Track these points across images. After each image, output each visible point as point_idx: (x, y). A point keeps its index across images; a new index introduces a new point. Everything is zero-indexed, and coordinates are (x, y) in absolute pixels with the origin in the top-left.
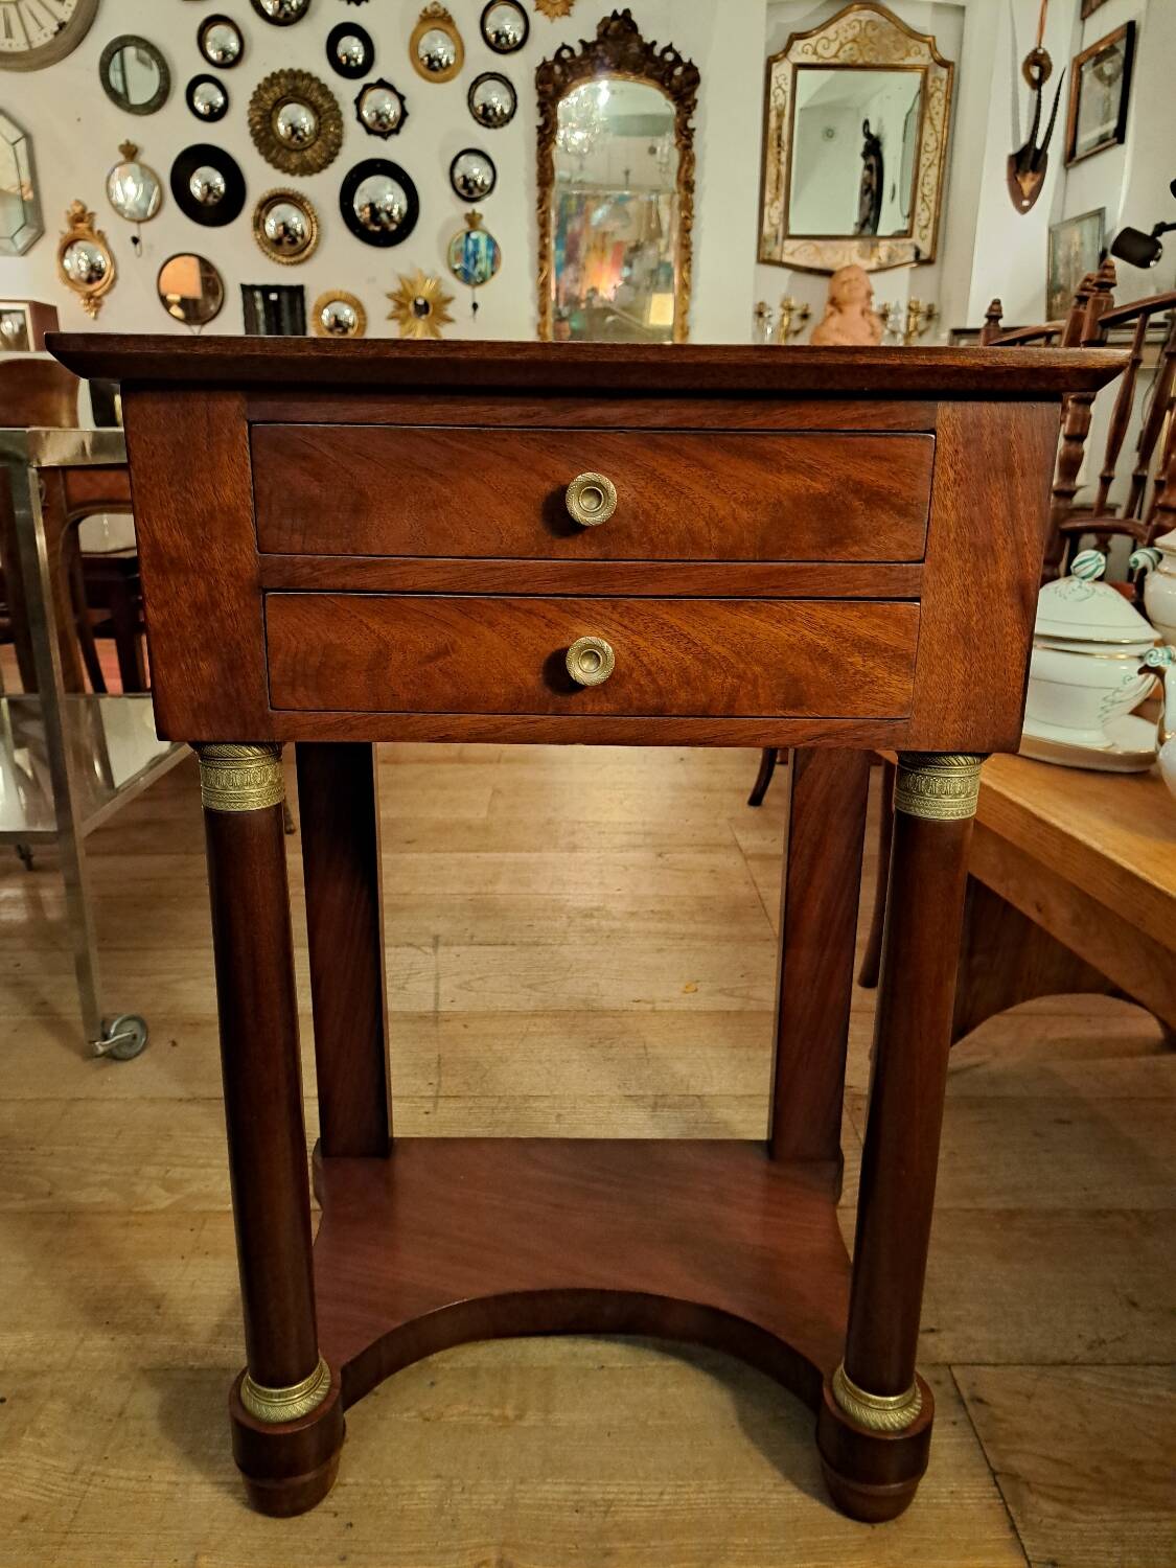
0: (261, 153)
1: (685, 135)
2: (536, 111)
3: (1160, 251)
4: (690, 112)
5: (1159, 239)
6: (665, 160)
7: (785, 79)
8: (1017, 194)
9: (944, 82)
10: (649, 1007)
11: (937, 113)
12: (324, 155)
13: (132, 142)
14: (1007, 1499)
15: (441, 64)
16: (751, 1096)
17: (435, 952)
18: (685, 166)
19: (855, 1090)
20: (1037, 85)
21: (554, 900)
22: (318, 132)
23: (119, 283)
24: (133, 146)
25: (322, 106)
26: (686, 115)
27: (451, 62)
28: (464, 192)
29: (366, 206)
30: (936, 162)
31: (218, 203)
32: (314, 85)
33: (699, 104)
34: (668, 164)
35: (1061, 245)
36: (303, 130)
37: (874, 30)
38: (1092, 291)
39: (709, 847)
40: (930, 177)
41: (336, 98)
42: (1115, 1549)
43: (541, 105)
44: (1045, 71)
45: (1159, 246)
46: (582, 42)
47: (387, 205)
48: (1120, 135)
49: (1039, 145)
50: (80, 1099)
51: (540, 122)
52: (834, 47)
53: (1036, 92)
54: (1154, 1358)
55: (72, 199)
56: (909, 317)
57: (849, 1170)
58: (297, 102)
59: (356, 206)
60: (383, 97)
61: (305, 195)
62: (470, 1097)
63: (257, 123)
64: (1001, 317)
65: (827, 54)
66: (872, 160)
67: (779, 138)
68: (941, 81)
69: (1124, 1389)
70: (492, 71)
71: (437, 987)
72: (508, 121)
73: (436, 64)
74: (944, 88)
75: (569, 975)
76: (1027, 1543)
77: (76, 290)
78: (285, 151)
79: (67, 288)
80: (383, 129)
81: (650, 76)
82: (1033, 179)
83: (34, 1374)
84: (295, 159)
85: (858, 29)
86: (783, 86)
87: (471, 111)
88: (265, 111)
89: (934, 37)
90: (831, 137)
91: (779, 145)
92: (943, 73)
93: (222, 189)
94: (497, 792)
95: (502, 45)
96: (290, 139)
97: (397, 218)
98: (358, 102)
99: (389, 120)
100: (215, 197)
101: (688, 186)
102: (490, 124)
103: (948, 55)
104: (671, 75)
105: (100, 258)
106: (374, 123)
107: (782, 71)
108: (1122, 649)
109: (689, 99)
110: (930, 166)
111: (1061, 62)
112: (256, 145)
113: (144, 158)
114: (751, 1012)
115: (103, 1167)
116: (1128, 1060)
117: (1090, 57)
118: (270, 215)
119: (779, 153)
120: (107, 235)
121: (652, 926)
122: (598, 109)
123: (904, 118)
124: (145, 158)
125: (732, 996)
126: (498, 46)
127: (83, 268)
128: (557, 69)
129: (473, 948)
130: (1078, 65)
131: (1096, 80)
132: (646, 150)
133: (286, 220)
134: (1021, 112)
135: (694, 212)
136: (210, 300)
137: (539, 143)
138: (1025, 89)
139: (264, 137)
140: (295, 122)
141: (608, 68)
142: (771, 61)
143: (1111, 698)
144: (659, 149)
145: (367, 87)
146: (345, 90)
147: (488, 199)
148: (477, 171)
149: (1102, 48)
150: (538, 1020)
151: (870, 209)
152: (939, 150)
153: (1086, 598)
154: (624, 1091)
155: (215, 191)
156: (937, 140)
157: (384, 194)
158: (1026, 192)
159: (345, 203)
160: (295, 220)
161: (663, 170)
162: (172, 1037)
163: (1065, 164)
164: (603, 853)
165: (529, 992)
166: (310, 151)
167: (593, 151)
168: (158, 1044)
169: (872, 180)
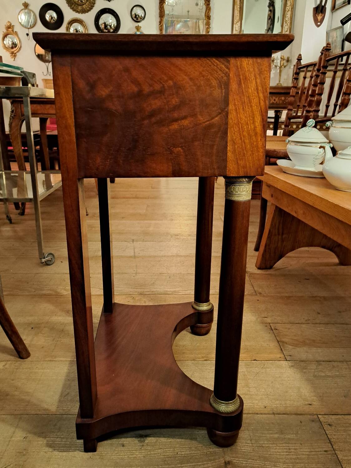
0: (69, 6)
1: (207, 1)
6: (201, 8)
8: (316, 21)
12: (89, 6)
13: (27, 2)
14: (281, 345)
17: (133, 243)
18: (208, 11)
21: (166, 232)
23: (22, 49)
24: (27, 3)
28: (135, 19)
29: (103, 24)
30: (290, 10)
31: (54, 23)
35: (331, 37)
38: (325, 51)
40: (288, 15)
42: (306, 354)
47: (110, 23)
48: (349, 1)
49: (323, 4)
50: (39, 273)
54: (322, 323)
55: (7, 22)
56: (281, 61)
59: (100, 24)
61: (83, 20)
62: (145, 273)
64: (302, 59)
66: (271, 8)
69: (313, 328)
71: (134, 250)
75: (172, 248)
77: (8, 51)
78: (77, 5)
79: (5, 50)
82: (321, 16)
84: (80, 8)
93: (56, 18)
94: (148, 206)
97: (113, 27)
100: (54, 20)
101: (208, 17)
105: (16, 41)
108: (318, 144)
110: (288, 11)
112: (67, 3)
118: (71, 26)
120: (18, 33)
124: (31, 7)
125: (218, 253)
127: (10, 44)
129: (144, 242)
132: (195, 5)
133: (77, 28)
135: (210, 26)
137: (160, 3)
139: (70, 1)
143: (316, 158)
144: (199, 4)
147: (143, 22)
148: (139, 12)
150: (163, 258)
151: (271, 25)
152: (291, 6)
153: (310, 131)
154: (187, 272)
155: (53, 18)
156: (290, 2)
157: (109, 19)
158: (319, 20)
159: (96, 23)
160: (80, 28)
161: (201, 11)
162: (61, 261)
163: (332, 11)
164: (181, 221)
165: (160, 252)
166: (85, 5)
167: (177, 5)
168: (58, 262)
169: (271, 15)
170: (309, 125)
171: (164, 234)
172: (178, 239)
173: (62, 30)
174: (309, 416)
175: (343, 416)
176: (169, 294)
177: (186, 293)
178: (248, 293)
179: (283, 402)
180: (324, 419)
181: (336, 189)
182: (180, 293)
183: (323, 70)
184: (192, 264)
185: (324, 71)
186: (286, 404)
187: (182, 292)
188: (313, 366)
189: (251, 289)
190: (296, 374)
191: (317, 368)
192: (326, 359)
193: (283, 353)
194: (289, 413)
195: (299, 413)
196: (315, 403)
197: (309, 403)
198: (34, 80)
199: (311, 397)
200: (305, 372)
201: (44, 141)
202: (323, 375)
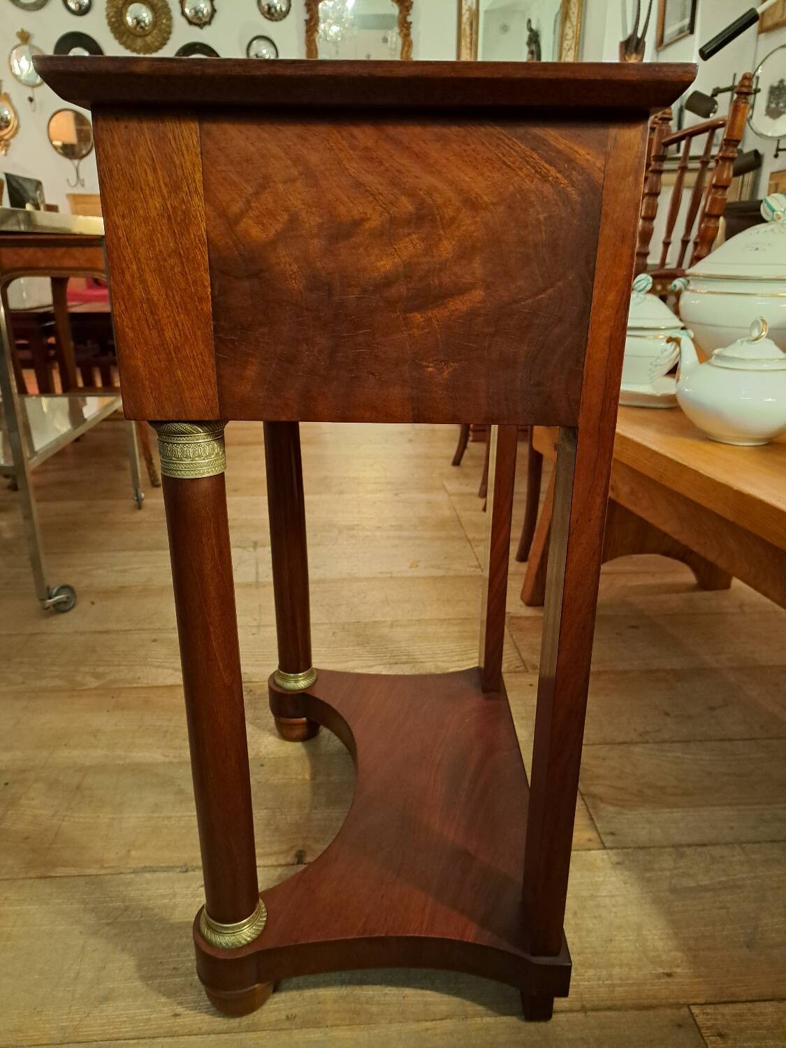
0: (116, 38)
1: (405, 27)
2: (304, 9)
3: (716, 106)
4: (408, 11)
5: (716, 98)
6: (393, 47)
10: (389, 575)
11: (573, 13)
12: (159, 39)
13: (26, 30)
14: (589, 805)
16: (449, 619)
17: (255, 551)
18: (406, 49)
19: (511, 615)
21: (329, 521)
22: (155, 24)
23: (21, 130)
24: (27, 33)
25: (157, 4)
26: (405, 13)
30: (573, 47)
33: (414, 6)
34: (395, 49)
36: (144, 22)
38: (658, 124)
39: (429, 489)
42: (646, 826)
43: (307, 5)
45: (716, 103)
48: (691, 29)
49: (639, 35)
50: (37, 633)
51: (307, 17)
54: (676, 739)
57: (506, 655)
58: (139, 2)
63: (112, 17)
66: (534, 47)
69: (659, 754)
71: (257, 569)
72: (285, 16)
75: (340, 561)
76: (599, 825)
78: (131, 36)
80: (199, 21)
82: (636, 59)
83: (24, 771)
84: (139, 42)
87: (260, 9)
88: (118, 8)
90: (506, 31)
96: (135, 28)
98: (182, 2)
99: (203, 14)
102: (273, 18)
105: (6, 113)
106: (193, 17)
108: (662, 333)
109: (406, 2)
110: (569, 50)
112: (113, 32)
114: (450, 576)
115: (56, 668)
116: (675, 595)
120: (11, 96)
121: (391, 533)
122: (347, 10)
123: (554, 18)
124: (35, 41)
125: (439, 568)
132: (381, 40)
134: (628, 12)
136: (83, 146)
137: (307, 32)
139: (117, 27)
140: (138, 16)
143: (654, 363)
144: (389, 39)
148: (265, 51)
150: (320, 584)
152: (574, 40)
153: (640, 303)
154: (373, 619)
156: (573, 32)
161: (393, 53)
162: (91, 600)
163: (657, 48)
164: (360, 495)
165: (314, 569)
166: (150, 36)
167: (344, 41)
168: (83, 604)
170: (639, 289)
172: (353, 537)
174: (669, 1011)
175: (749, 1005)
178: (509, 667)
179: (604, 972)
180: (705, 1016)
181: (707, 438)
183: (655, 165)
184: (384, 598)
185: (658, 168)
186: (610, 977)
188: (667, 862)
189: (514, 657)
190: (628, 885)
191: (678, 865)
192: (696, 838)
193: (596, 827)
194: (619, 1003)
195: (645, 1002)
196: (679, 970)
197: (665, 971)
198: (42, 194)
199: (670, 951)
200: (649, 880)
201: (64, 326)
202: (691, 884)
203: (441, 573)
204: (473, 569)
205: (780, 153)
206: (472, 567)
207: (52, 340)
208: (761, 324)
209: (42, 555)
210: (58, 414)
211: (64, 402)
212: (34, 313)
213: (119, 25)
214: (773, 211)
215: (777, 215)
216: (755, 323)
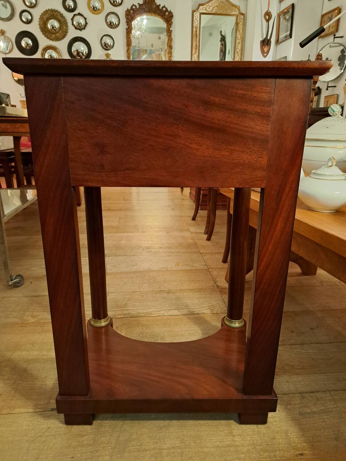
0: (43, 34)
1: (169, 32)
2: (125, 24)
4: (171, 26)
6: (163, 41)
7: (197, 17)
8: (263, 52)
9: (242, 19)
10: (166, 269)
11: (241, 28)
12: (62, 35)
13: (3, 29)
15: (97, 9)
16: (194, 289)
18: (169, 41)
19: (221, 287)
20: (268, 21)
21: (138, 245)
22: (60, 28)
24: (3, 31)
25: (61, 20)
26: (169, 26)
27: (100, 8)
28: (105, 47)
29: (75, 51)
30: (241, 42)
31: (30, 49)
32: (59, 14)
33: (173, 23)
34: (164, 42)
36: (56, 27)
37: (222, 4)
39: (181, 230)
40: (239, 47)
41: (65, 18)
42: (287, 384)
43: (127, 22)
44: (270, 17)
46: (138, 4)
47: (82, 51)
48: (291, 36)
49: (269, 38)
50: (5, 297)
51: (127, 27)
52: (211, 8)
53: (268, 23)
54: (297, 343)
58: (54, 19)
59: (72, 51)
60: (80, 18)
61: (57, 47)
62: (117, 293)
63: (42, 25)
65: (209, 10)
66: (223, 42)
67: (196, 34)
68: (241, 19)
69: (290, 350)
70: (112, 11)
72: (117, 27)
73: (96, 9)
74: (242, 21)
75: (144, 263)
78: (50, 33)
80: (80, 28)
81: (159, 15)
82: (267, 48)
84: (53, 36)
85: (218, 3)
86: (197, 19)
87: (106, 24)
88: (44, 21)
89: (239, 6)
90: (211, 35)
91: (196, 36)
92: (242, 17)
93: (31, 44)
94: (120, 218)
95: (115, 4)
96: (52, 30)
97: (85, 55)
98: (72, 19)
99: (82, 25)
100: (29, 47)
101: (170, 47)
102: (112, 27)
103: (243, 12)
104: (165, 14)
106: (77, 26)
107: (197, 15)
109: (170, 22)
110: (239, 44)
111: (274, 14)
112: (41, 31)
113: (7, 34)
114: (193, 269)
115: (14, 313)
116: (292, 278)
117: (282, 14)
118: (46, 53)
119: (196, 38)
121: (166, 250)
122: (143, 25)
123: (232, 30)
125: (188, 266)
126: (113, 4)
128: (132, 12)
129: (116, 257)
130: (279, 16)
131: (284, 20)
132: (158, 38)
133: (51, 54)
134: (264, 29)
135: (172, 55)
137: (127, 33)
138: (265, 22)
139: (44, 29)
140: (53, 25)
141: (146, 12)
142: (193, 12)
144: (161, 38)
145: (75, 15)
146: (68, 16)
147: (112, 50)
148: (109, 41)
149: (285, 11)
150: (135, 274)
151: (223, 57)
152: (241, 39)
154: (160, 289)
155: (29, 45)
156: (241, 36)
157: (81, 47)
158: (265, 52)
159: (69, 50)
160: (54, 54)
161: (163, 44)
162: (31, 281)
163: (276, 44)
164: (152, 233)
165: (132, 267)
166: (58, 34)
167: (142, 38)
168: (27, 283)
169: (223, 48)
171: (136, 247)
172: (149, 252)
173: (38, 56)
176: (142, 317)
177: (159, 315)
179: (272, 454)
181: (310, 209)
182: (154, 314)
184: (164, 280)
186: (275, 456)
187: (155, 313)
188: (297, 400)
189: (224, 306)
191: (302, 402)
192: (309, 389)
196: (306, 452)
197: (300, 453)
198: (9, 100)
199: (301, 443)
200: (290, 409)
201: (19, 158)
202: (309, 411)
203: (189, 268)
204: (203, 266)
205: (329, 88)
206: (202, 265)
207: (13, 164)
208: (333, 159)
209: (9, 261)
210: (15, 197)
211: (18, 192)
212: (5, 152)
213: (45, 29)
214: (334, 111)
215: (336, 113)
216: (330, 159)
